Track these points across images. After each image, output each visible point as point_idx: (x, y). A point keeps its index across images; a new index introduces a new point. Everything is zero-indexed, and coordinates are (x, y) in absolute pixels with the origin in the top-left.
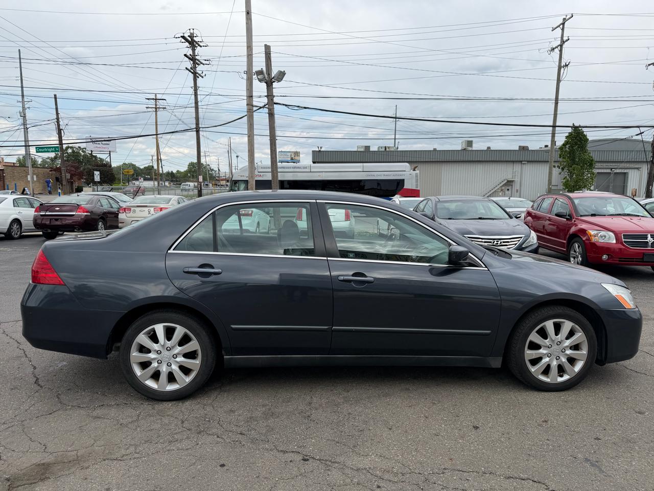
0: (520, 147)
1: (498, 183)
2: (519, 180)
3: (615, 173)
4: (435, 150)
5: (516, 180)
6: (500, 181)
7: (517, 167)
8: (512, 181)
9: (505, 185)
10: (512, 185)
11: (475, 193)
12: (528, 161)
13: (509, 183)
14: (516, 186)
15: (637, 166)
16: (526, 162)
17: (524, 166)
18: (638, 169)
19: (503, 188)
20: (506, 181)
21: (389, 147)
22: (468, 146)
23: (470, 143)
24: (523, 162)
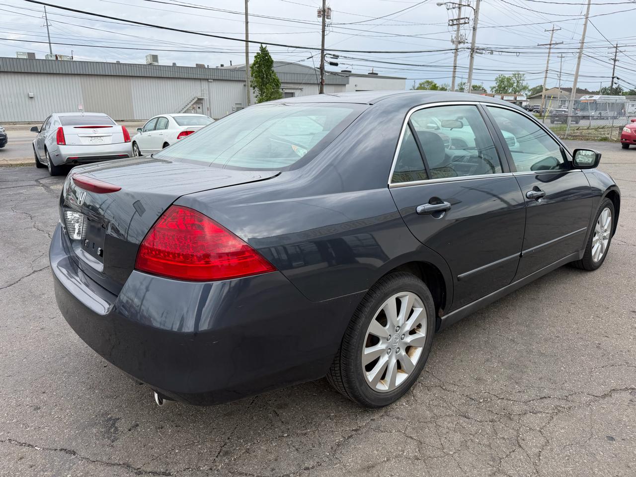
0: (197, 64)
1: (189, 101)
2: (208, 98)
3: (286, 93)
4: (118, 63)
5: (205, 98)
6: (191, 99)
7: (205, 84)
8: (202, 99)
9: (196, 103)
10: (202, 103)
11: (166, 111)
12: (214, 80)
13: (200, 101)
14: (206, 104)
15: (300, 87)
16: (212, 81)
17: (211, 83)
18: (301, 89)
19: (195, 106)
20: (196, 99)
21: (61, 56)
22: (153, 61)
23: (155, 58)
24: (209, 80)
